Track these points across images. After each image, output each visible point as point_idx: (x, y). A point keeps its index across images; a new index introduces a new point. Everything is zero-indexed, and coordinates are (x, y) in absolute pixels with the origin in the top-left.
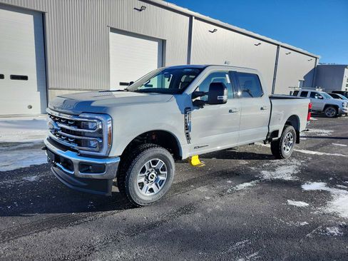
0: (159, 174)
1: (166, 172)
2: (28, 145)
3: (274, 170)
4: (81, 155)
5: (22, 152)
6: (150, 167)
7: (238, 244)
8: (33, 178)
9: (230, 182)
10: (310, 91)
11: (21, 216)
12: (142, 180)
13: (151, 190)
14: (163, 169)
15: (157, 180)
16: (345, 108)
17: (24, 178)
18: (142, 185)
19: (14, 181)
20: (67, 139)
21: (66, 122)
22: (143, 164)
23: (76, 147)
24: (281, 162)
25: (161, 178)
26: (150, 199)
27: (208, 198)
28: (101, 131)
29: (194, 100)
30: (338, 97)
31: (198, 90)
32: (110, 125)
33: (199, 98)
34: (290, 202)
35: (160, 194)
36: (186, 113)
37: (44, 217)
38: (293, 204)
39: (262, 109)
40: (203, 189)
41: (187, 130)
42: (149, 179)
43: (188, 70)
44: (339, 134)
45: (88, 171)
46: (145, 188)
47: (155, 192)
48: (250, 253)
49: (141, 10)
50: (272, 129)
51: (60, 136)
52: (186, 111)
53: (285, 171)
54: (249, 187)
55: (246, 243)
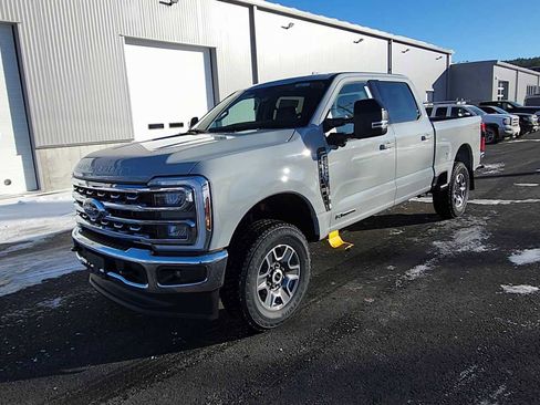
0: (287, 270)
1: (298, 266)
2: (24, 246)
3: (451, 239)
4: (157, 254)
5: (19, 258)
6: (274, 260)
7: (463, 374)
8: (56, 302)
9: (391, 267)
10: (450, 106)
11: (64, 373)
12: (264, 285)
13: (279, 301)
14: (294, 262)
15: (285, 280)
16: (509, 126)
17: (41, 304)
18: (263, 294)
19: (25, 311)
20: (126, 227)
21: (122, 198)
22: (263, 257)
23: (145, 239)
24: (454, 223)
25: (291, 277)
26: (280, 316)
27: (371, 300)
28: (192, 206)
29: (327, 134)
30: (494, 111)
31: (330, 116)
32: (206, 193)
33: (334, 130)
34: (508, 289)
35: (292, 304)
36: (319, 158)
37: (104, 369)
38: (515, 291)
39: (423, 139)
40: (353, 286)
41: (323, 187)
42: (274, 280)
43: (304, 85)
44: (515, 168)
45: (175, 280)
46: (268, 298)
47: (285, 303)
48: (494, 389)
49: (170, 4)
50: (439, 170)
51: (111, 224)
52: (320, 155)
53: (469, 238)
54: (426, 271)
55: (475, 371)
